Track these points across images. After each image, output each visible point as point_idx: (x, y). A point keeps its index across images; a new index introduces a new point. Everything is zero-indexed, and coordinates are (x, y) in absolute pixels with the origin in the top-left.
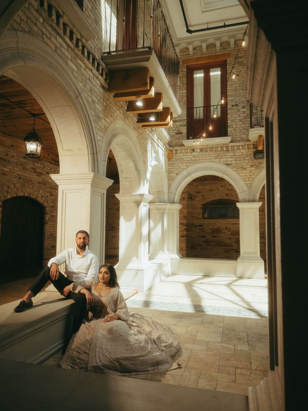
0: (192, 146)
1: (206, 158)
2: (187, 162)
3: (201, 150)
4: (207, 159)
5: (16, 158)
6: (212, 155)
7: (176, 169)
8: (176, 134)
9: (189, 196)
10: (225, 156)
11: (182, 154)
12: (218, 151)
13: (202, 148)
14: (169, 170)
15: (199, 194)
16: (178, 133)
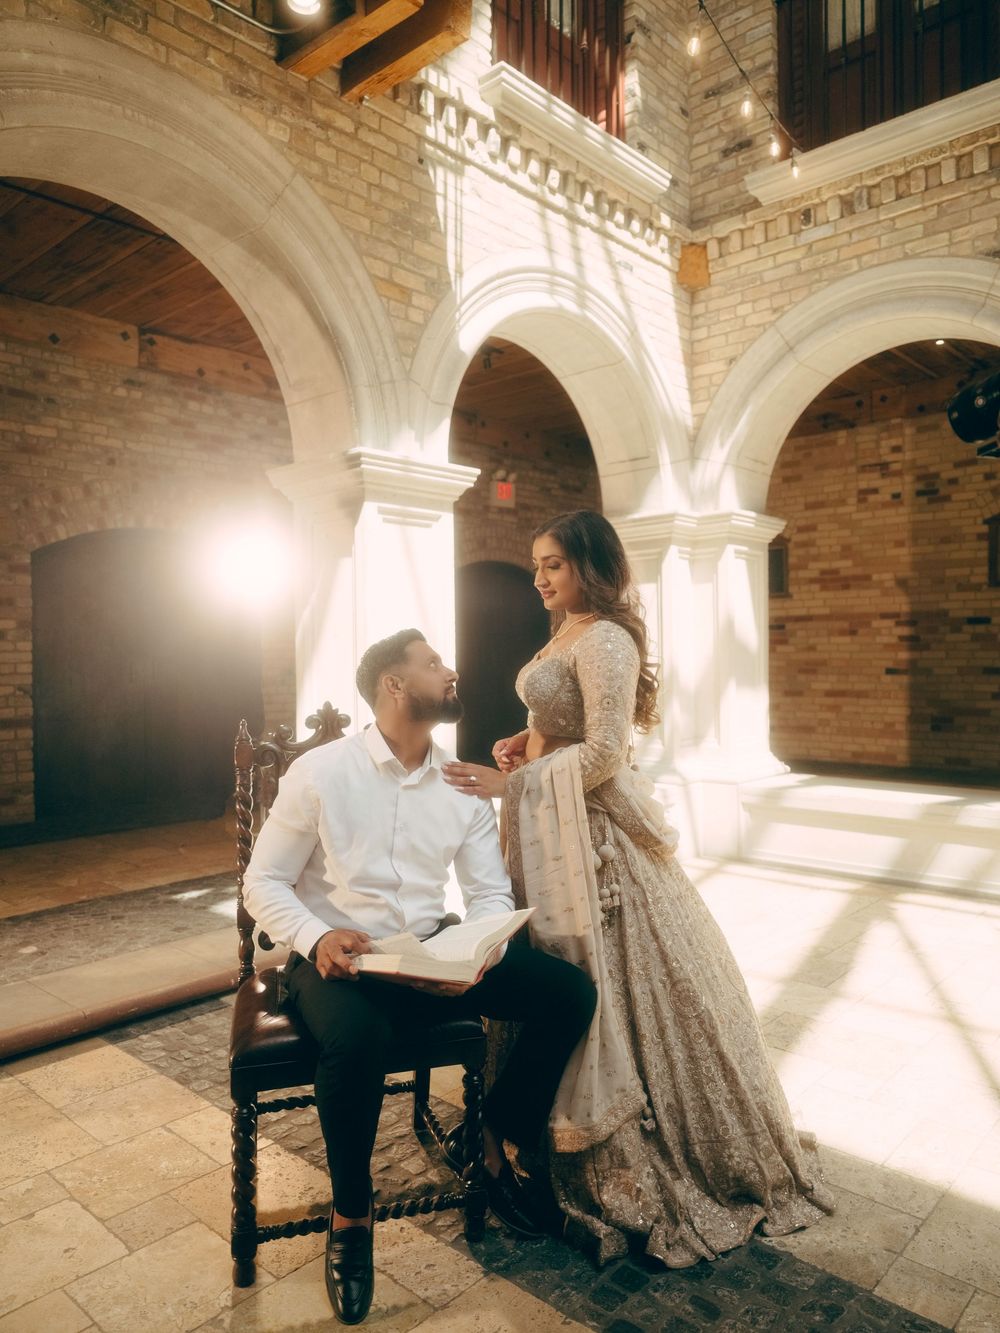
0: (798, 194)
1: (873, 244)
2: (776, 288)
3: (848, 206)
4: (880, 250)
5: (88, 386)
6: (910, 220)
7: (726, 334)
8: (726, 153)
9: (921, 486)
10: (984, 203)
11: (751, 254)
12: (941, 184)
13: (852, 194)
14: (696, 345)
15: (970, 470)
16: (733, 150)
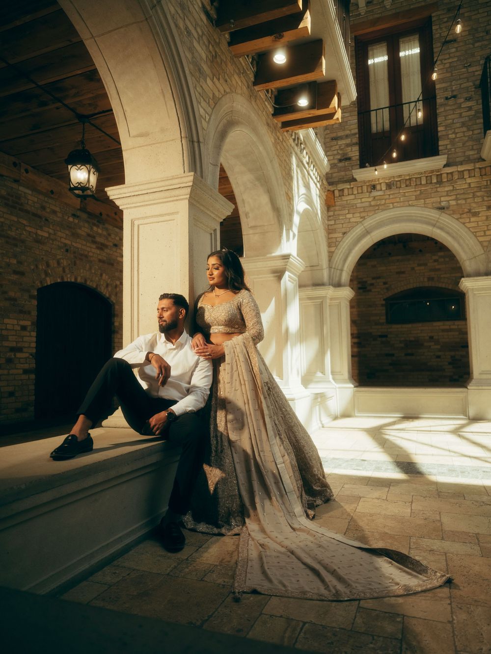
0: (371, 179)
1: (398, 200)
2: (362, 210)
3: (389, 186)
4: (400, 202)
6: (410, 194)
7: (342, 224)
8: (340, 161)
9: (360, 286)
10: (435, 192)
11: (352, 197)
12: (421, 184)
13: (390, 182)
14: (330, 226)
15: (378, 280)
16: (343, 160)
